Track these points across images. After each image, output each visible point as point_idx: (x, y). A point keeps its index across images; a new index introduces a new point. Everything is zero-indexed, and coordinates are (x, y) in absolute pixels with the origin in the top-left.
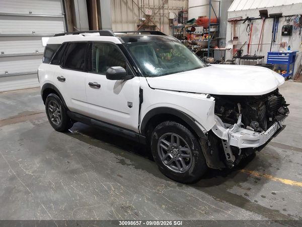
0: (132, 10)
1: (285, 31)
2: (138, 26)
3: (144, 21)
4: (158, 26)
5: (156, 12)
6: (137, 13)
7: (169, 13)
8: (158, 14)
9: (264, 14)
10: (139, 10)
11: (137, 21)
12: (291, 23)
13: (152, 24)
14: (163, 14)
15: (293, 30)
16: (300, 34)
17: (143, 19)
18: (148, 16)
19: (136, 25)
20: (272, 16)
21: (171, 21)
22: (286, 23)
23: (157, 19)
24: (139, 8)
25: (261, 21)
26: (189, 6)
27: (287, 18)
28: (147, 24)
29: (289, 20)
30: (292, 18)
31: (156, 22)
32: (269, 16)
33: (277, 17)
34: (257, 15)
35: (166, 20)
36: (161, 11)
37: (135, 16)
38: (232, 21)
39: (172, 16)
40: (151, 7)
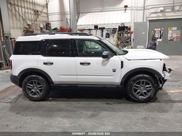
0: (20, 21)
1: (107, 35)
2: (24, 31)
3: (27, 28)
4: (35, 31)
5: (33, 23)
6: (22, 23)
7: (40, 24)
8: (34, 24)
9: (96, 27)
10: (23, 21)
11: (23, 28)
12: (109, 32)
13: (32, 30)
14: (37, 24)
15: (110, 35)
16: (113, 37)
17: (27, 27)
18: (29, 25)
19: (22, 30)
20: (100, 28)
21: (41, 29)
22: (107, 32)
23: (34, 27)
24: (24, 20)
25: (94, 31)
26: (49, 21)
27: (107, 30)
28: (28, 30)
29: (108, 31)
30: (109, 29)
31: (33, 29)
32: (99, 28)
33: (102, 29)
34: (93, 28)
35: (39, 28)
36: (36, 22)
37: (21, 25)
38: (81, 30)
39: (42, 26)
40: (30, 19)
